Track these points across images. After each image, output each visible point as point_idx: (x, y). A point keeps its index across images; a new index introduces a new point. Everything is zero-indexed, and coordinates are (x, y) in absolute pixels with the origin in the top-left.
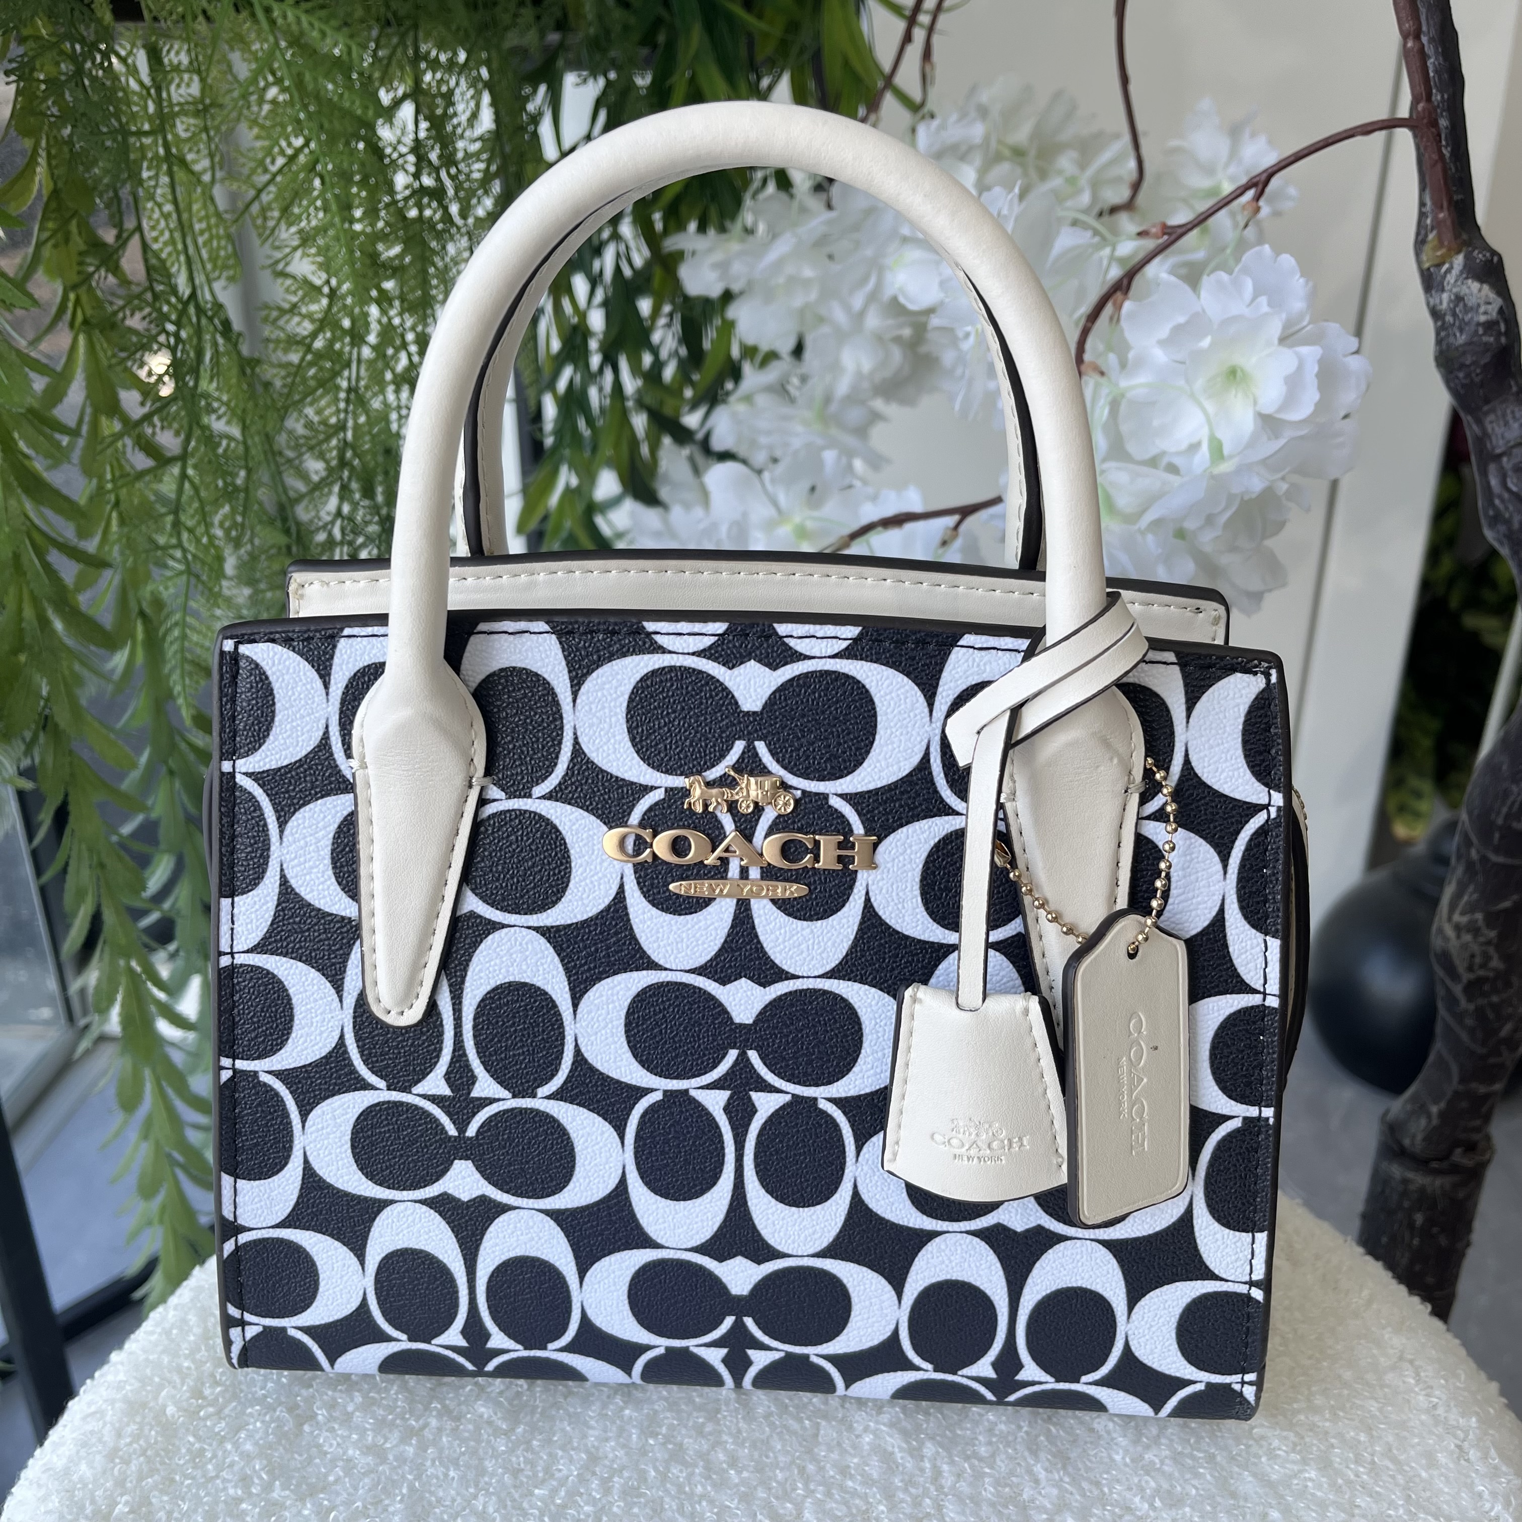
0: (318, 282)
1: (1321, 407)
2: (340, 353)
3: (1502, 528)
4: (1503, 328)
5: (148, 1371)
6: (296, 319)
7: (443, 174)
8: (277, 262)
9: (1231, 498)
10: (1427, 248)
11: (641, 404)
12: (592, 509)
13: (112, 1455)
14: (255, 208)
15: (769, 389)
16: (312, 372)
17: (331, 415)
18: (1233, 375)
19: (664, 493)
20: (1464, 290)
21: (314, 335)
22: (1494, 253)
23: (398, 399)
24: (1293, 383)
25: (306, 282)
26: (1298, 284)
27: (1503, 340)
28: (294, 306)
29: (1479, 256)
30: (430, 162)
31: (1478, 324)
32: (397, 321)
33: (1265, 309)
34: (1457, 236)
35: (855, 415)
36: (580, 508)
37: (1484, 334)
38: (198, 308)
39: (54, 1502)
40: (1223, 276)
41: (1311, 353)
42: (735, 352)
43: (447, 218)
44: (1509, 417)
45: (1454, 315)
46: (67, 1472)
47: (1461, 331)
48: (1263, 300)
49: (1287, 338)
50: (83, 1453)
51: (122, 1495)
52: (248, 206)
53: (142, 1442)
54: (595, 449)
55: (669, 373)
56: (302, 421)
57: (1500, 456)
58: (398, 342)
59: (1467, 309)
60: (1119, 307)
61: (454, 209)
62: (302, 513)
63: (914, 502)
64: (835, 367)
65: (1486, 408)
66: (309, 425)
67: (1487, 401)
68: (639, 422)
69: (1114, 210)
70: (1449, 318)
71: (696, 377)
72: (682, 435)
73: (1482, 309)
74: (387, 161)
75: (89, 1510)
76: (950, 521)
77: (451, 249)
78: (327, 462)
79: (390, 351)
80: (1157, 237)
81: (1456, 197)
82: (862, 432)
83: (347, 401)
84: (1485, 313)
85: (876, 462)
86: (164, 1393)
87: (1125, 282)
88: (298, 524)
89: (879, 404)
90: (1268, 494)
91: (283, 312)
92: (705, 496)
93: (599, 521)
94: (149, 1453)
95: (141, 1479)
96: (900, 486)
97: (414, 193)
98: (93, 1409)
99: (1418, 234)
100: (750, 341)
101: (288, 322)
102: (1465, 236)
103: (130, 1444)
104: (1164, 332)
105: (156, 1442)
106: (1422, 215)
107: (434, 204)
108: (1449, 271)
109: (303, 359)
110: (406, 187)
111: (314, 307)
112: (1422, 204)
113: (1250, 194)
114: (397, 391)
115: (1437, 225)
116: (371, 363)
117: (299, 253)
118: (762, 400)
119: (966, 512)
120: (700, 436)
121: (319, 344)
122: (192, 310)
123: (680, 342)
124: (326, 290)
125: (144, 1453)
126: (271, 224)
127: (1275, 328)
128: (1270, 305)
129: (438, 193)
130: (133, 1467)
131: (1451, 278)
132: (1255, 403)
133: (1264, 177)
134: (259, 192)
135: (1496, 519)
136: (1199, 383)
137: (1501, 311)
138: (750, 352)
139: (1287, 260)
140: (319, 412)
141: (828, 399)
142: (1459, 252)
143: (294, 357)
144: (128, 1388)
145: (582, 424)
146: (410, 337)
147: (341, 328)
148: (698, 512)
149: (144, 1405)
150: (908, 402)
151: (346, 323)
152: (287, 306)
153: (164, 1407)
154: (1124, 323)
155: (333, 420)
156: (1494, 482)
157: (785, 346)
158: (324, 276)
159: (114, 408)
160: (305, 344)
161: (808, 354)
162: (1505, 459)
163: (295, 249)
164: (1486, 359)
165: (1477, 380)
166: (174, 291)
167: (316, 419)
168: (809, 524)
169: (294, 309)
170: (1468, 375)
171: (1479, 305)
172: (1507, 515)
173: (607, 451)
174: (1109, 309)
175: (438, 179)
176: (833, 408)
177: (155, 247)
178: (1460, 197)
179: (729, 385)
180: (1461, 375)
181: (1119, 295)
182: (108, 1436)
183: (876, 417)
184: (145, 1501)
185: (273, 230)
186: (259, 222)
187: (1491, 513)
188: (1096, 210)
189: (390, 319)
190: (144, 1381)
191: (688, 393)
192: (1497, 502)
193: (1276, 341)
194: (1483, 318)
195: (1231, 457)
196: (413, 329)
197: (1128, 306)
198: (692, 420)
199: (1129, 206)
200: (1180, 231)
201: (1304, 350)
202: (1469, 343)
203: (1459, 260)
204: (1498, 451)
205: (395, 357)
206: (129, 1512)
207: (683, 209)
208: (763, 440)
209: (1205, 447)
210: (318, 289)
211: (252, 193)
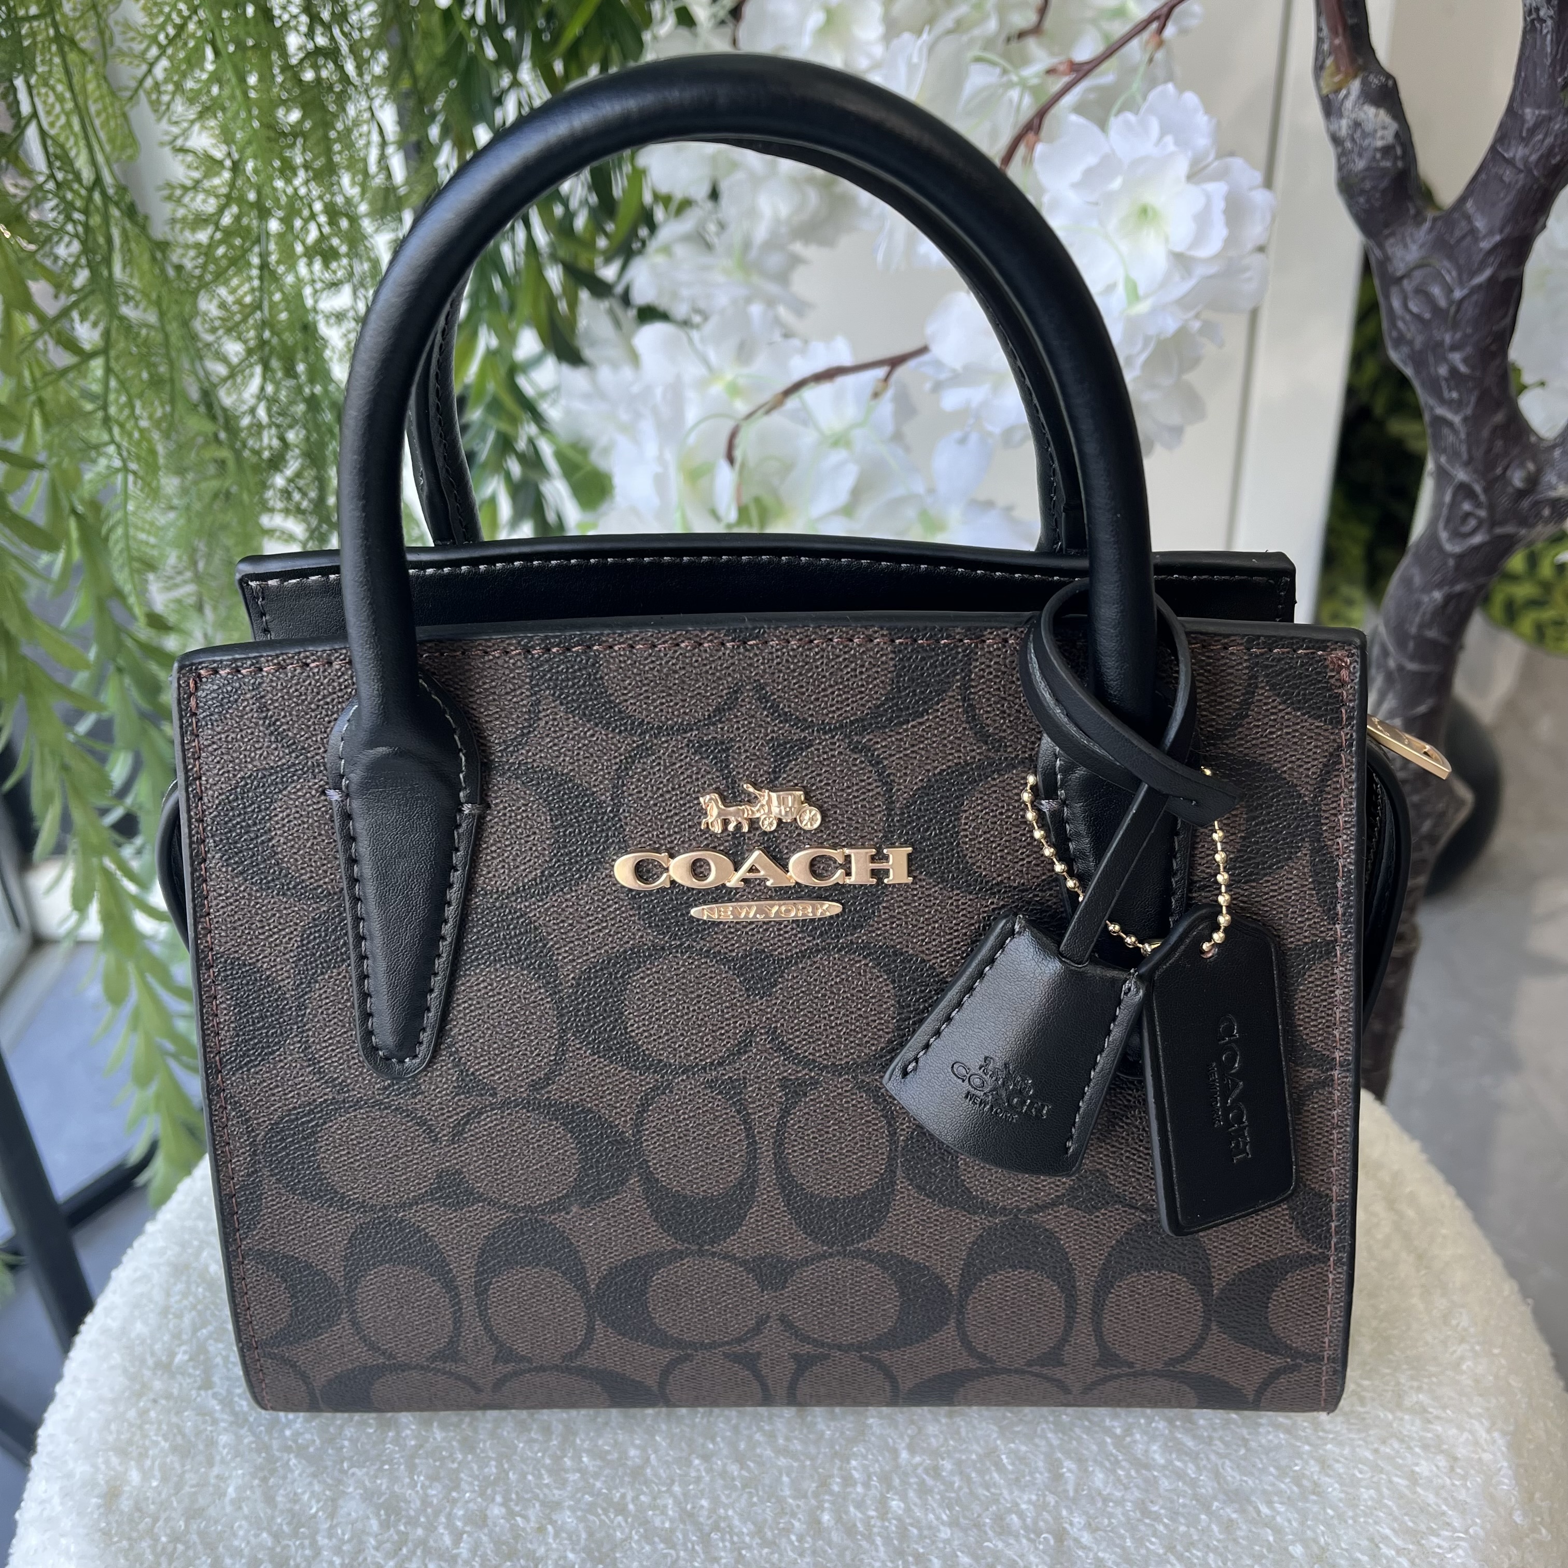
0: (218, 154)
1: (1229, 242)
2: (248, 229)
3: (1405, 350)
4: (1399, 151)
5: (187, 1237)
6: (201, 197)
7: (336, 31)
8: (176, 138)
9: (1147, 340)
10: (1326, 74)
11: (554, 258)
12: (513, 370)
13: (165, 1312)
14: (149, 83)
15: (687, 238)
16: (221, 251)
17: (246, 294)
18: (1145, 213)
19: (588, 353)
20: (1362, 116)
21: (221, 211)
22: (1389, 76)
23: (312, 272)
24: (1202, 220)
25: (209, 157)
26: (1202, 120)
27: (1400, 164)
28: (197, 182)
29: (1375, 81)
30: (321, 19)
31: (1376, 149)
32: (303, 191)
33: (1172, 148)
34: (1353, 61)
35: (774, 261)
36: (503, 371)
37: (1383, 158)
38: (104, 194)
39: (116, 1358)
40: (1129, 116)
41: (1218, 189)
42: (648, 198)
43: (345, 79)
44: (1409, 240)
45: (1353, 140)
46: (124, 1331)
47: (1360, 155)
48: (1169, 139)
49: (1195, 175)
50: (137, 1313)
51: (179, 1346)
52: (141, 82)
53: (191, 1299)
54: (512, 308)
55: (580, 222)
56: (215, 302)
57: (1401, 278)
58: (306, 213)
59: (1365, 135)
60: (1031, 149)
61: (350, 67)
62: (226, 398)
63: (843, 355)
64: (752, 213)
65: (1386, 232)
66: (223, 305)
67: (1386, 225)
68: (554, 276)
69: (1022, 35)
70: (1348, 145)
71: (610, 227)
72: (600, 289)
73: (1379, 134)
74: (278, 24)
75: (150, 1362)
76: (881, 372)
77: (351, 110)
78: (245, 342)
79: (298, 223)
80: (1064, 74)
81: (1350, 21)
82: (783, 278)
83: (261, 278)
84: (1382, 138)
85: (800, 307)
86: (205, 1254)
87: (1036, 122)
88: (225, 410)
89: (798, 247)
90: (1182, 333)
91: (185, 189)
92: (634, 358)
93: (522, 382)
94: (199, 1307)
95: (195, 1330)
96: (828, 336)
97: (308, 55)
98: (139, 1274)
99: (1316, 59)
100: (664, 189)
101: (193, 199)
102: (1360, 61)
103: (180, 1301)
104: (1076, 174)
105: (205, 1297)
106: (1320, 41)
107: (331, 66)
108: (1346, 97)
109: (212, 238)
110: (300, 48)
111: (216, 181)
112: (1319, 29)
113: (1155, 25)
114: (310, 264)
115: (1334, 50)
116: (281, 236)
117: (197, 127)
118: (680, 251)
119: (895, 362)
120: (619, 289)
121: (226, 220)
122: (97, 196)
123: (590, 189)
124: (228, 163)
125: (194, 1307)
126: (166, 98)
127: (1182, 166)
128: (1177, 143)
129: (332, 53)
130: (187, 1320)
131: (1349, 104)
132: (1167, 240)
133: (1165, 10)
134: (152, 65)
135: (1400, 341)
136: (1113, 224)
137: (1397, 135)
138: (665, 200)
139: (1191, 98)
140: (233, 291)
141: (747, 245)
142: (1355, 76)
143: (203, 236)
144: (169, 1253)
145: (497, 284)
146: (318, 207)
147: (247, 202)
148: (627, 372)
149: (187, 1267)
150: (827, 242)
151: (252, 196)
152: (189, 183)
153: (206, 1267)
154: (1037, 166)
155: (248, 299)
156: (1396, 303)
157: (700, 192)
158: (224, 148)
159: (27, 304)
160: (213, 220)
161: (724, 200)
162: (1405, 282)
163: (192, 122)
164: (1384, 184)
165: (1377, 204)
166: (78, 177)
167: (230, 299)
168: (741, 382)
169: (196, 186)
170: (1368, 201)
171: (1375, 131)
172: (1409, 336)
173: (525, 307)
174: (1021, 150)
175: (332, 38)
176: (754, 253)
177: (52, 132)
178: (1355, 21)
179: (643, 232)
180: (1362, 200)
181: (1031, 136)
182: (158, 1295)
183: (796, 260)
184: (201, 1349)
185: (168, 105)
186: (154, 97)
187: (1394, 334)
188: (1003, 36)
189: (296, 190)
190: (184, 1245)
191: (602, 243)
192: (1400, 324)
193: (1183, 179)
194: (1379, 144)
195: (1147, 296)
196: (321, 198)
197: (1040, 148)
198: (609, 273)
199: (1036, 30)
200: (1086, 68)
201: (1211, 187)
202: (1368, 169)
203: (1356, 86)
204: (1399, 273)
205: (305, 229)
206: (190, 1359)
207: (585, 52)
208: (685, 292)
209: (1121, 289)
210: (220, 163)
211: (144, 68)
